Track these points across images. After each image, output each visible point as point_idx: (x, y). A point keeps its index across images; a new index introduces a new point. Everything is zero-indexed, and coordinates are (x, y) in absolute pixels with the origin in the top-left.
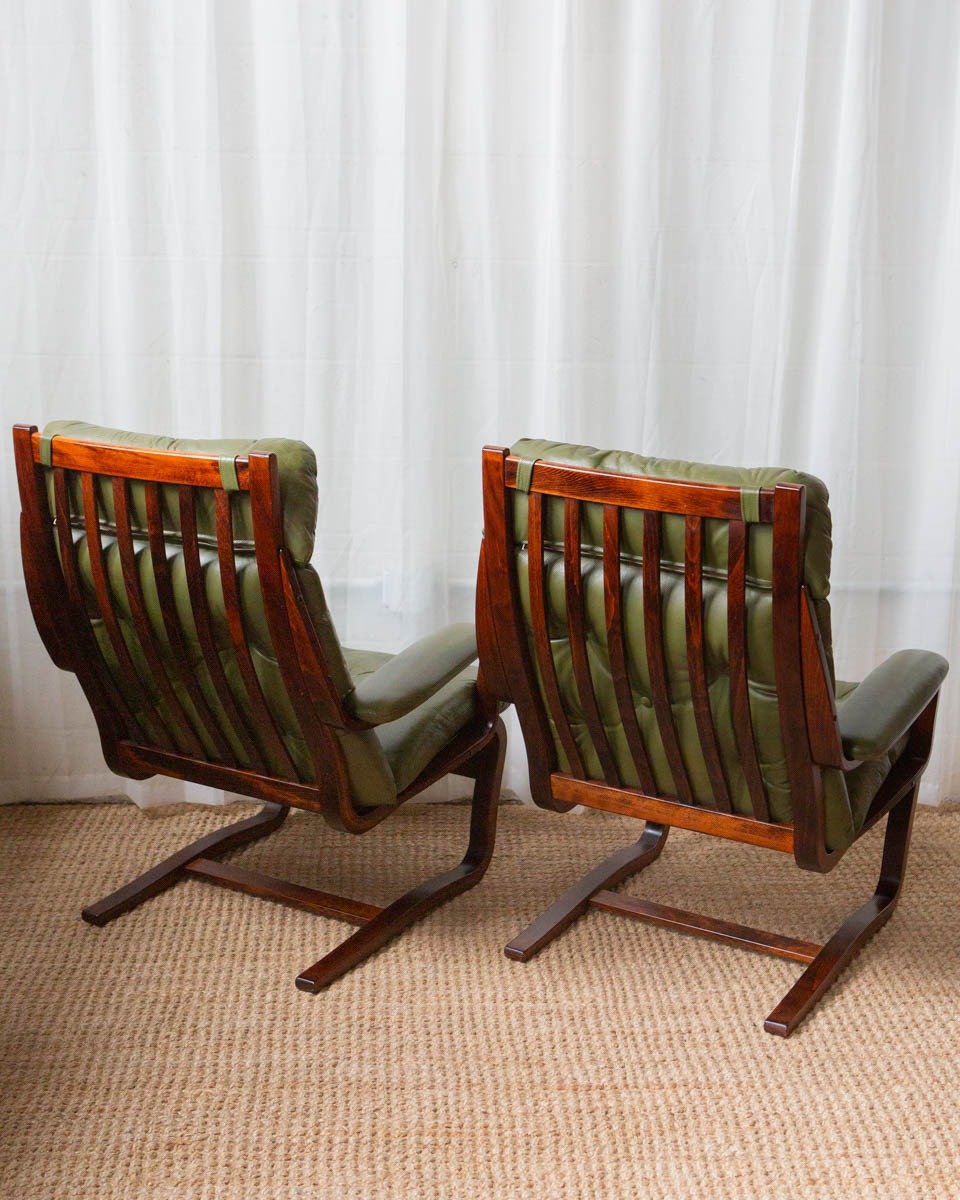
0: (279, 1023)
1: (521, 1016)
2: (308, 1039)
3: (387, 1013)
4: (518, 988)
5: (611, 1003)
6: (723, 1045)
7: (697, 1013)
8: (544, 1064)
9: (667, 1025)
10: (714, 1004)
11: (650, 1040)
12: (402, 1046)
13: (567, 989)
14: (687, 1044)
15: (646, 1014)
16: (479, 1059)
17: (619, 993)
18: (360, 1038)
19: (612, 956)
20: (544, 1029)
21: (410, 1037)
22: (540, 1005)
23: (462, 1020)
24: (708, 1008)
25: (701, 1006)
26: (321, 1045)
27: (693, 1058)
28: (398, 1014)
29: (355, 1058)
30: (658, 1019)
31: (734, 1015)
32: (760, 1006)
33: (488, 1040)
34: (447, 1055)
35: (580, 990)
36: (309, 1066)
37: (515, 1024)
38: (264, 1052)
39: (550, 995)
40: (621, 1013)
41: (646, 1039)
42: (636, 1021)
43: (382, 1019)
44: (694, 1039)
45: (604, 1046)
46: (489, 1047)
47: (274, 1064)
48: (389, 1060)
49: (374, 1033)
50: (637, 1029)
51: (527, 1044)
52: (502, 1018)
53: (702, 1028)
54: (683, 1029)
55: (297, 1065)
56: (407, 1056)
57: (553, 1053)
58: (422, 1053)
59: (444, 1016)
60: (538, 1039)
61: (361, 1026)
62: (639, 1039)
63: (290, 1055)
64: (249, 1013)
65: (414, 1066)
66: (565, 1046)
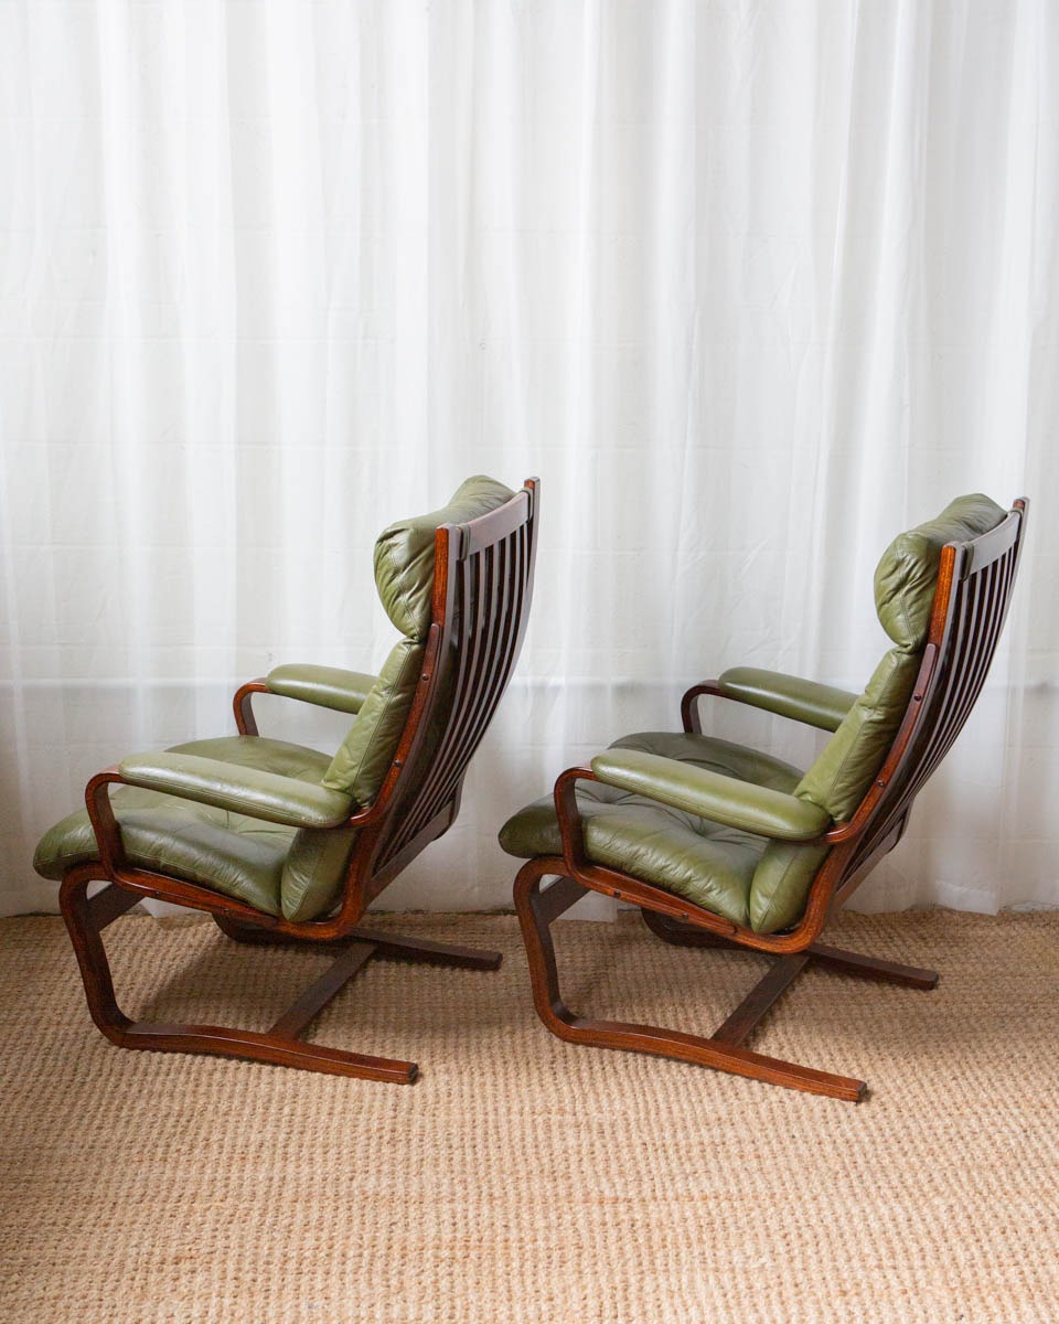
0: (295, 1137)
1: (548, 1128)
2: (325, 1153)
3: (409, 1126)
4: (546, 1101)
5: (642, 1115)
6: (758, 1157)
7: (733, 1125)
8: (569, 1178)
9: (701, 1136)
10: (750, 1115)
11: (683, 1152)
12: (422, 1160)
13: (597, 1101)
14: (721, 1156)
15: (679, 1126)
16: (503, 1172)
17: (651, 1106)
18: (379, 1150)
20: (572, 1142)
21: (431, 1151)
22: (569, 1118)
23: (486, 1133)
24: (744, 1119)
25: (737, 1117)
26: (338, 1159)
27: (725, 1170)
28: (420, 1127)
29: (373, 1171)
30: (692, 1130)
31: (770, 1126)
33: (513, 1153)
34: (469, 1169)
35: (611, 1103)
36: (325, 1180)
37: (541, 1136)
38: (279, 1165)
39: (579, 1107)
40: (653, 1125)
41: (677, 1151)
42: (667, 1134)
43: (404, 1131)
44: (728, 1151)
45: (634, 1159)
46: (514, 1160)
47: (288, 1178)
48: (408, 1174)
49: (394, 1146)
50: (669, 1141)
51: (553, 1157)
52: (528, 1131)
53: (736, 1139)
54: (717, 1141)
55: (312, 1179)
56: (428, 1171)
57: (580, 1166)
58: (443, 1166)
59: (467, 1130)
60: (565, 1152)
61: (381, 1137)
62: (671, 1151)
63: (305, 1169)
64: (264, 1126)
65: (434, 1179)
66: (593, 1159)
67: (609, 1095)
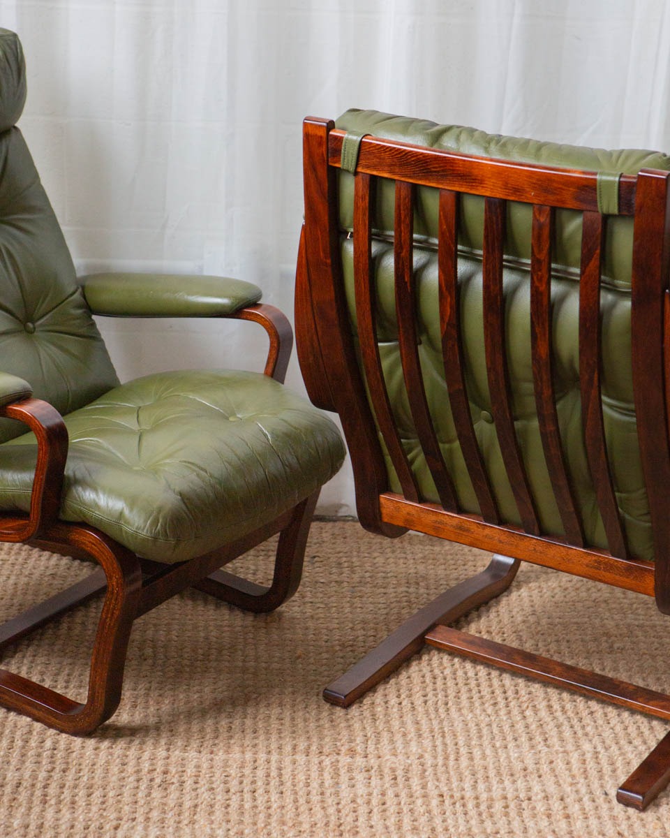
0: (56, 775)
1: (336, 774)
2: (89, 796)
3: (183, 765)
4: (336, 740)
5: (440, 761)
6: (568, 817)
7: (540, 777)
8: (357, 832)
9: (504, 789)
10: (560, 765)
11: (483, 807)
12: (196, 806)
13: (392, 741)
14: (526, 814)
15: (480, 775)
16: (284, 823)
17: (451, 748)
18: (149, 794)
19: (447, 704)
20: (361, 790)
21: (206, 795)
22: (359, 761)
23: (268, 775)
24: (553, 770)
25: (545, 768)
26: (103, 803)
27: (531, 831)
28: (196, 767)
29: (141, 819)
30: (494, 781)
31: (582, 780)
32: (614, 771)
33: (296, 801)
34: (247, 819)
35: (407, 743)
36: (87, 828)
37: (328, 782)
38: (36, 809)
39: (371, 748)
40: (452, 773)
41: (478, 806)
42: (467, 785)
43: (177, 772)
44: (534, 808)
45: (429, 812)
46: (297, 809)
47: (47, 825)
48: (179, 822)
49: (166, 789)
50: (469, 794)
51: (340, 806)
52: (314, 774)
53: (543, 794)
54: (522, 796)
55: (72, 827)
56: (201, 818)
57: (369, 819)
58: (218, 814)
59: (247, 771)
60: (353, 801)
61: (151, 780)
62: (470, 805)
63: (66, 815)
64: (24, 762)
65: (208, 830)
66: (384, 811)
67: (404, 735)
